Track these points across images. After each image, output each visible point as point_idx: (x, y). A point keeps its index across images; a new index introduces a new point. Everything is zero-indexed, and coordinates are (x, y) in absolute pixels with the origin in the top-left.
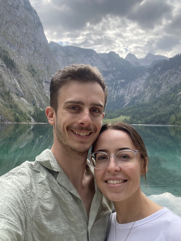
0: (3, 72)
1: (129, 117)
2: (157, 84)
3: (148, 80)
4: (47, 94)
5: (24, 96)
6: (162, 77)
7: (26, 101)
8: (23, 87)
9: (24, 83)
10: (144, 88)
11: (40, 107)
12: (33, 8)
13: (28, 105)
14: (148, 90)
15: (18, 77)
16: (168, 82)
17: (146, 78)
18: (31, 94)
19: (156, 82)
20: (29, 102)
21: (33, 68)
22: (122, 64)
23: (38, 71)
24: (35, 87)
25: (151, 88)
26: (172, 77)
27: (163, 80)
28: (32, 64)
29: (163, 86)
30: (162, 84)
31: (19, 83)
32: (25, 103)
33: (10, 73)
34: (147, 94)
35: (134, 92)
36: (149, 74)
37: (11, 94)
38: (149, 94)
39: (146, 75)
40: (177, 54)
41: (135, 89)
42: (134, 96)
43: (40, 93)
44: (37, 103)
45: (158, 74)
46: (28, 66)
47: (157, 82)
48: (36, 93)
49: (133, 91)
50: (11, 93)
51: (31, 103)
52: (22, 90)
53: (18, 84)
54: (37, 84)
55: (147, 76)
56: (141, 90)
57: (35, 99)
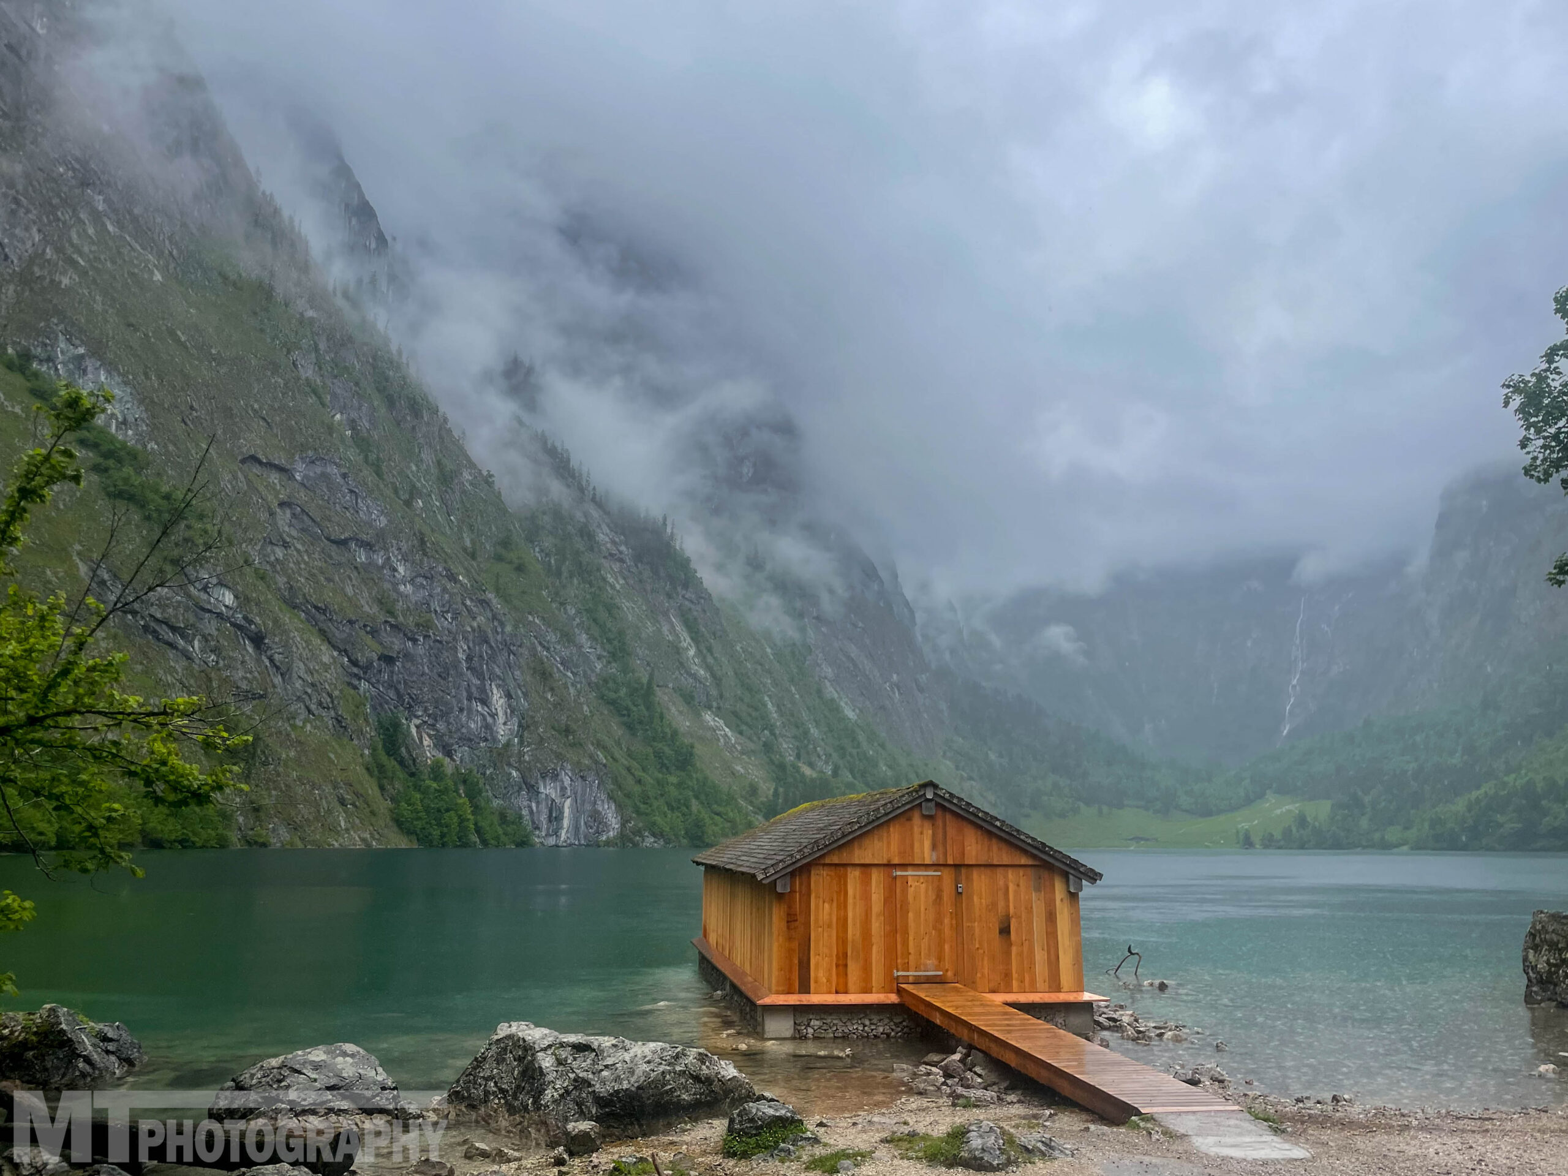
0: (618, 587)
1: (1324, 806)
4: (828, 684)
5: (718, 700)
7: (727, 730)
8: (712, 654)
9: (714, 634)
11: (798, 756)
13: (739, 748)
15: (688, 604)
18: (749, 689)
20: (741, 733)
31: (692, 639)
32: (722, 740)
33: (652, 590)
35: (1336, 650)
38: (1437, 658)
41: (1338, 630)
42: (1338, 669)
43: (792, 680)
44: (783, 736)
48: (775, 683)
49: (1325, 645)
50: (659, 692)
51: (750, 739)
52: (709, 668)
53: (688, 640)
56: (1379, 639)
57: (774, 718)
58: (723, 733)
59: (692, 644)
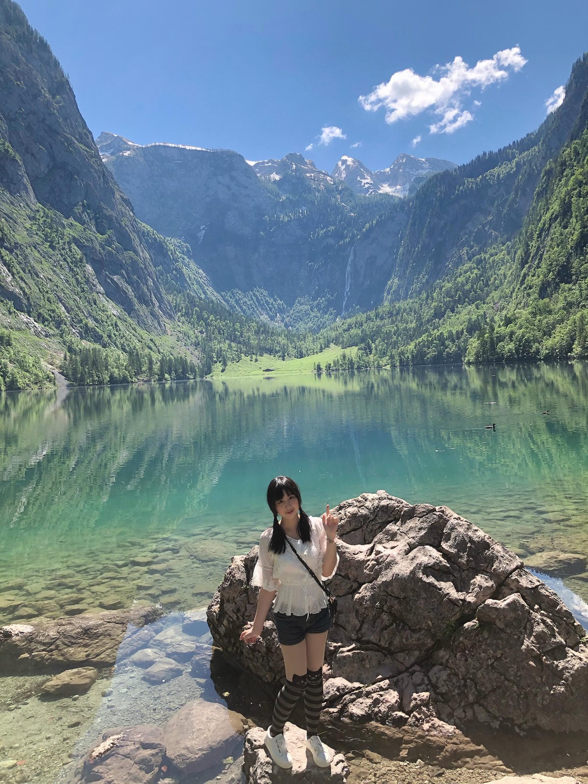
1: (355, 349)
2: (430, 244)
4: (102, 296)
5: (29, 307)
6: (442, 223)
7: (35, 323)
11: (82, 337)
12: (37, 34)
13: (44, 333)
17: (398, 228)
18: (49, 300)
24: (62, 277)
32: (33, 329)
35: (367, 274)
36: (406, 218)
39: (396, 220)
40: (481, 154)
41: (367, 263)
43: (79, 295)
44: (73, 326)
47: (428, 240)
48: (67, 296)
49: (362, 272)
52: (21, 288)
53: (7, 271)
54: (67, 267)
55: (401, 224)
56: (386, 267)
58: (32, 325)
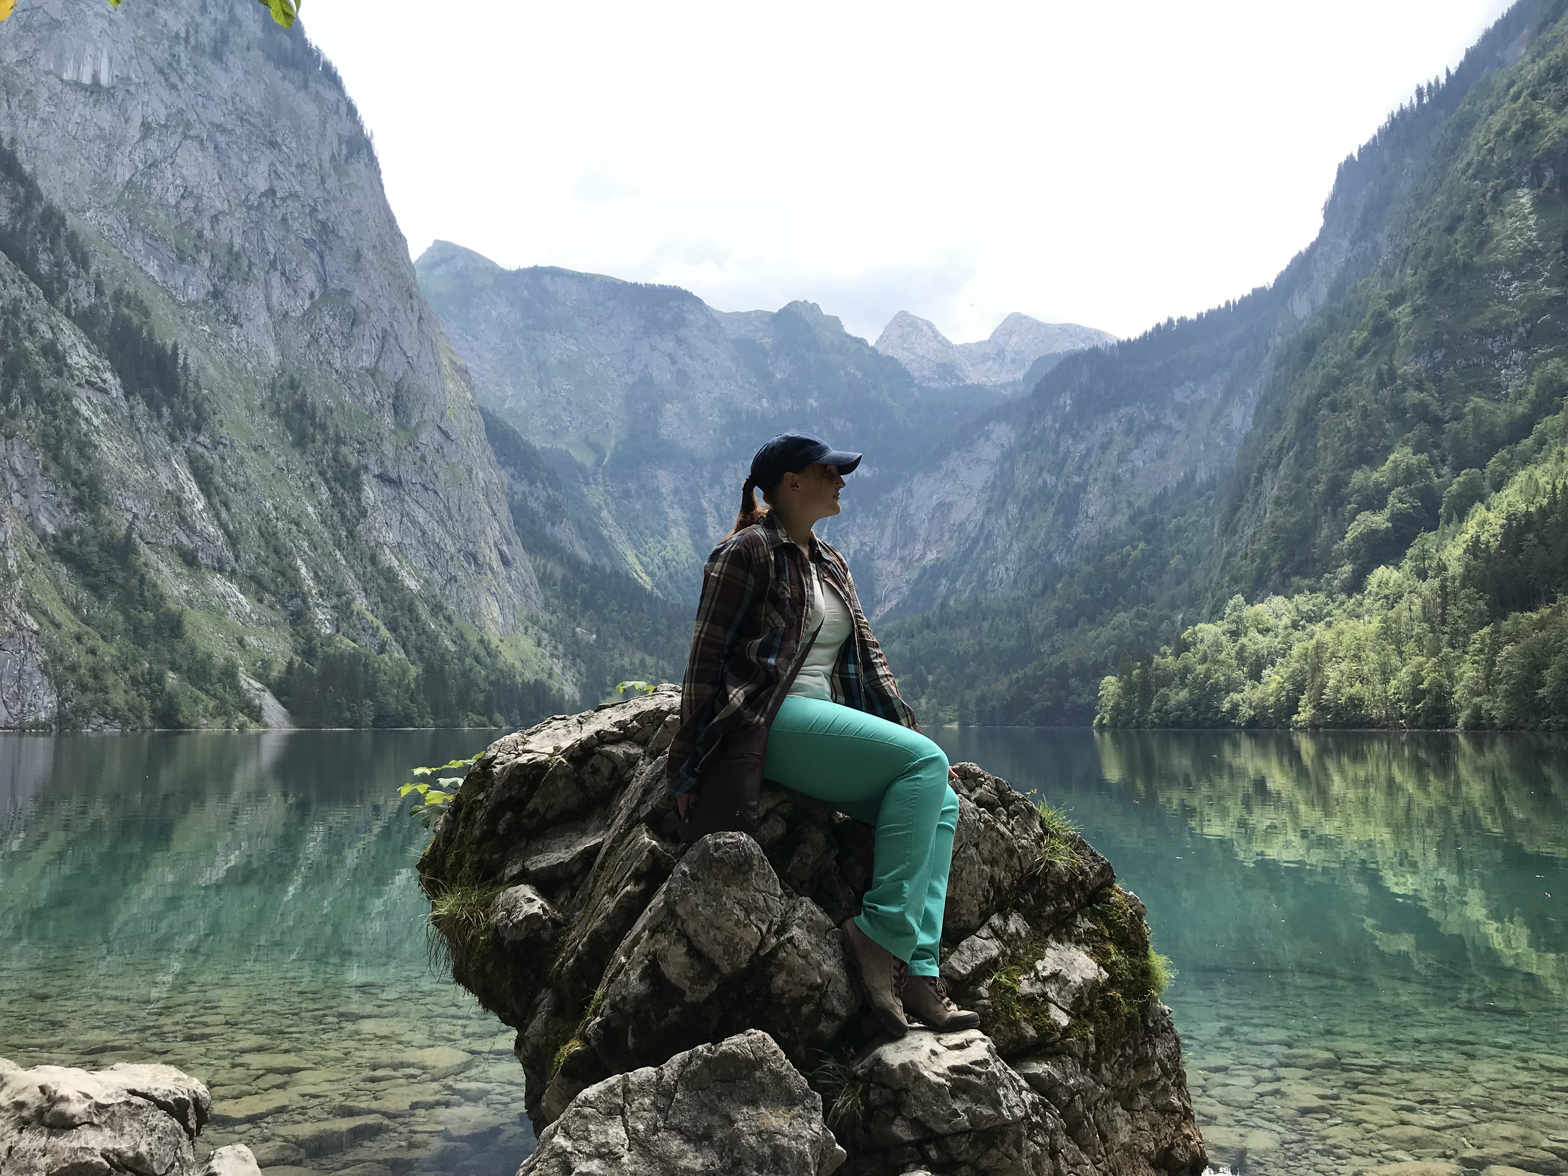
0: (96, 422)
2: (1056, 486)
3: (1007, 465)
5: (234, 564)
8: (228, 509)
9: (234, 486)
10: (988, 512)
11: (337, 629)
13: (255, 618)
14: (1008, 524)
15: (200, 449)
16: (1116, 480)
17: (998, 453)
18: (277, 552)
19: (1050, 480)
20: (260, 601)
21: (304, 395)
22: (859, 374)
23: (335, 413)
24: (310, 509)
25: (1020, 510)
26: (1136, 447)
27: (1091, 467)
28: (297, 377)
29: (1089, 503)
30: (1083, 488)
31: (201, 489)
32: (233, 609)
33: (147, 430)
34: (1000, 544)
35: (931, 538)
36: (1013, 435)
37: (148, 551)
38: (1015, 547)
39: (993, 436)
41: (933, 517)
42: (931, 556)
44: (318, 605)
45: (1059, 433)
46: (272, 386)
47: (1054, 478)
49: (922, 533)
50: (143, 548)
51: (272, 607)
52: (223, 526)
54: (324, 489)
55: (1003, 445)
56: (970, 527)
57: (309, 586)
58: (234, 600)
59: (201, 496)
